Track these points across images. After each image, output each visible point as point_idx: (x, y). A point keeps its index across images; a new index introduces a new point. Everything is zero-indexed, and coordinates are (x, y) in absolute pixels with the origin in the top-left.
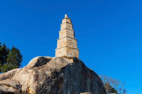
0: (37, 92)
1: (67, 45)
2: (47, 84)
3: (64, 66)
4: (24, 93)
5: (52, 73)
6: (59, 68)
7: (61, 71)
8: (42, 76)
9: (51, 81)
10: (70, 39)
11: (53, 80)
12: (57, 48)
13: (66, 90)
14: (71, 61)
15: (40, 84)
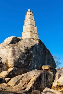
0: (15, 64)
1: (31, 30)
2: (22, 58)
3: (33, 45)
4: (4, 64)
5: (25, 50)
6: (30, 46)
7: (31, 49)
8: (18, 52)
9: (25, 56)
10: (33, 26)
11: (26, 55)
12: (23, 32)
13: (34, 63)
14: (37, 42)
15: (17, 58)
